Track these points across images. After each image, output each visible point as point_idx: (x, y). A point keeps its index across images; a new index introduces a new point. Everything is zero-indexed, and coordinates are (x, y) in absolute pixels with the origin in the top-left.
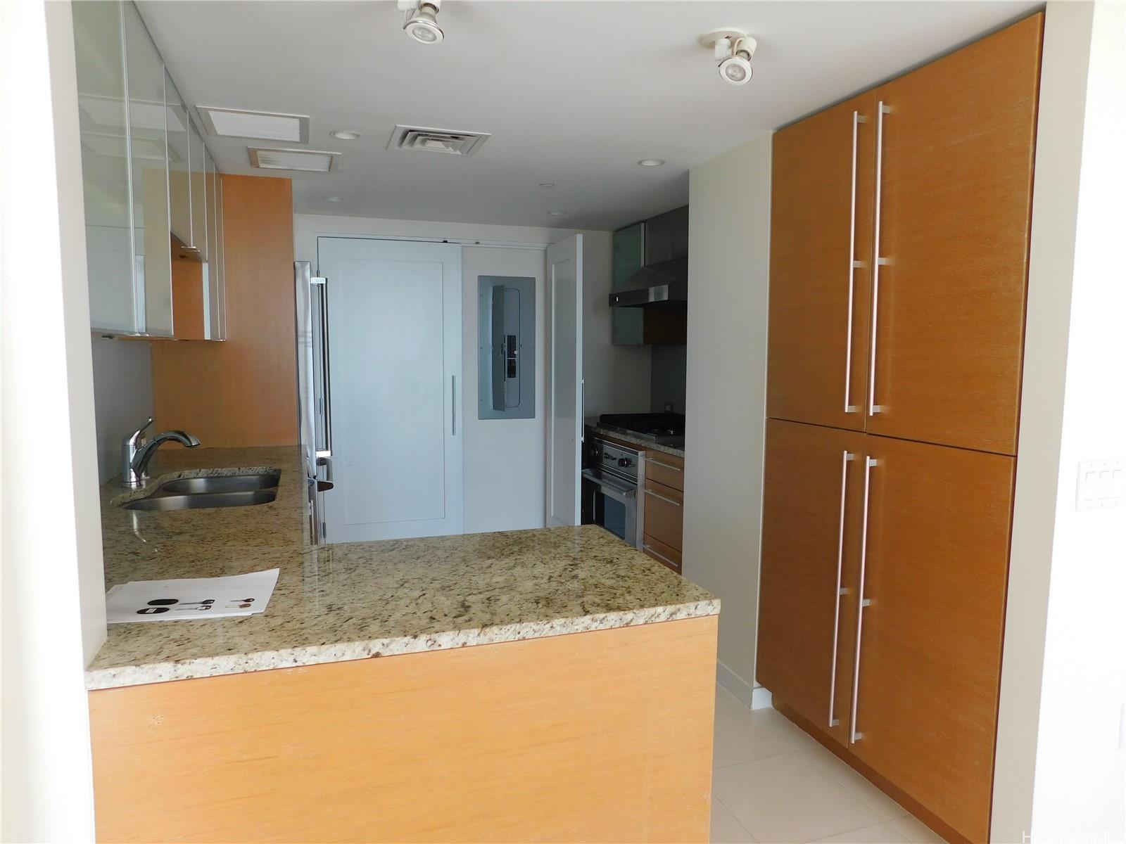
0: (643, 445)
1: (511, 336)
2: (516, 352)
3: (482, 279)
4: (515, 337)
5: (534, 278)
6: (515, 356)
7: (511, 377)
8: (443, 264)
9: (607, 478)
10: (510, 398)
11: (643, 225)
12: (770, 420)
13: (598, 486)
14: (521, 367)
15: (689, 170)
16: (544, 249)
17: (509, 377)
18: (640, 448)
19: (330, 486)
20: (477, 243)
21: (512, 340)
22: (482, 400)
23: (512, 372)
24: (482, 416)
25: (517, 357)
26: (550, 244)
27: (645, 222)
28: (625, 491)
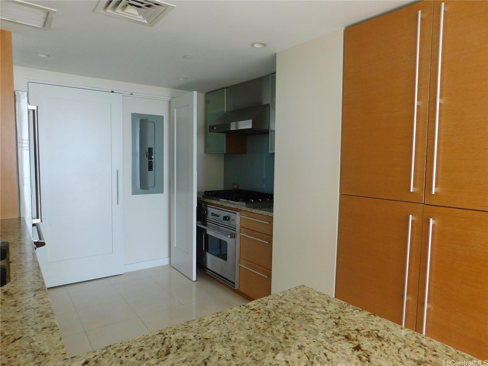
0: (239, 209)
1: (150, 148)
2: (153, 157)
3: (134, 116)
4: (152, 148)
5: (163, 116)
6: (152, 159)
7: (150, 171)
8: (111, 104)
9: (210, 226)
10: (150, 183)
11: (226, 89)
12: (342, 195)
13: (205, 230)
14: (156, 165)
15: (276, 54)
16: (169, 100)
17: (149, 170)
18: (237, 210)
19: (43, 244)
20: (132, 94)
21: (150, 150)
22: (134, 183)
23: (151, 168)
24: (134, 192)
25: (154, 159)
26: (173, 97)
27: (227, 88)
28: (228, 235)
